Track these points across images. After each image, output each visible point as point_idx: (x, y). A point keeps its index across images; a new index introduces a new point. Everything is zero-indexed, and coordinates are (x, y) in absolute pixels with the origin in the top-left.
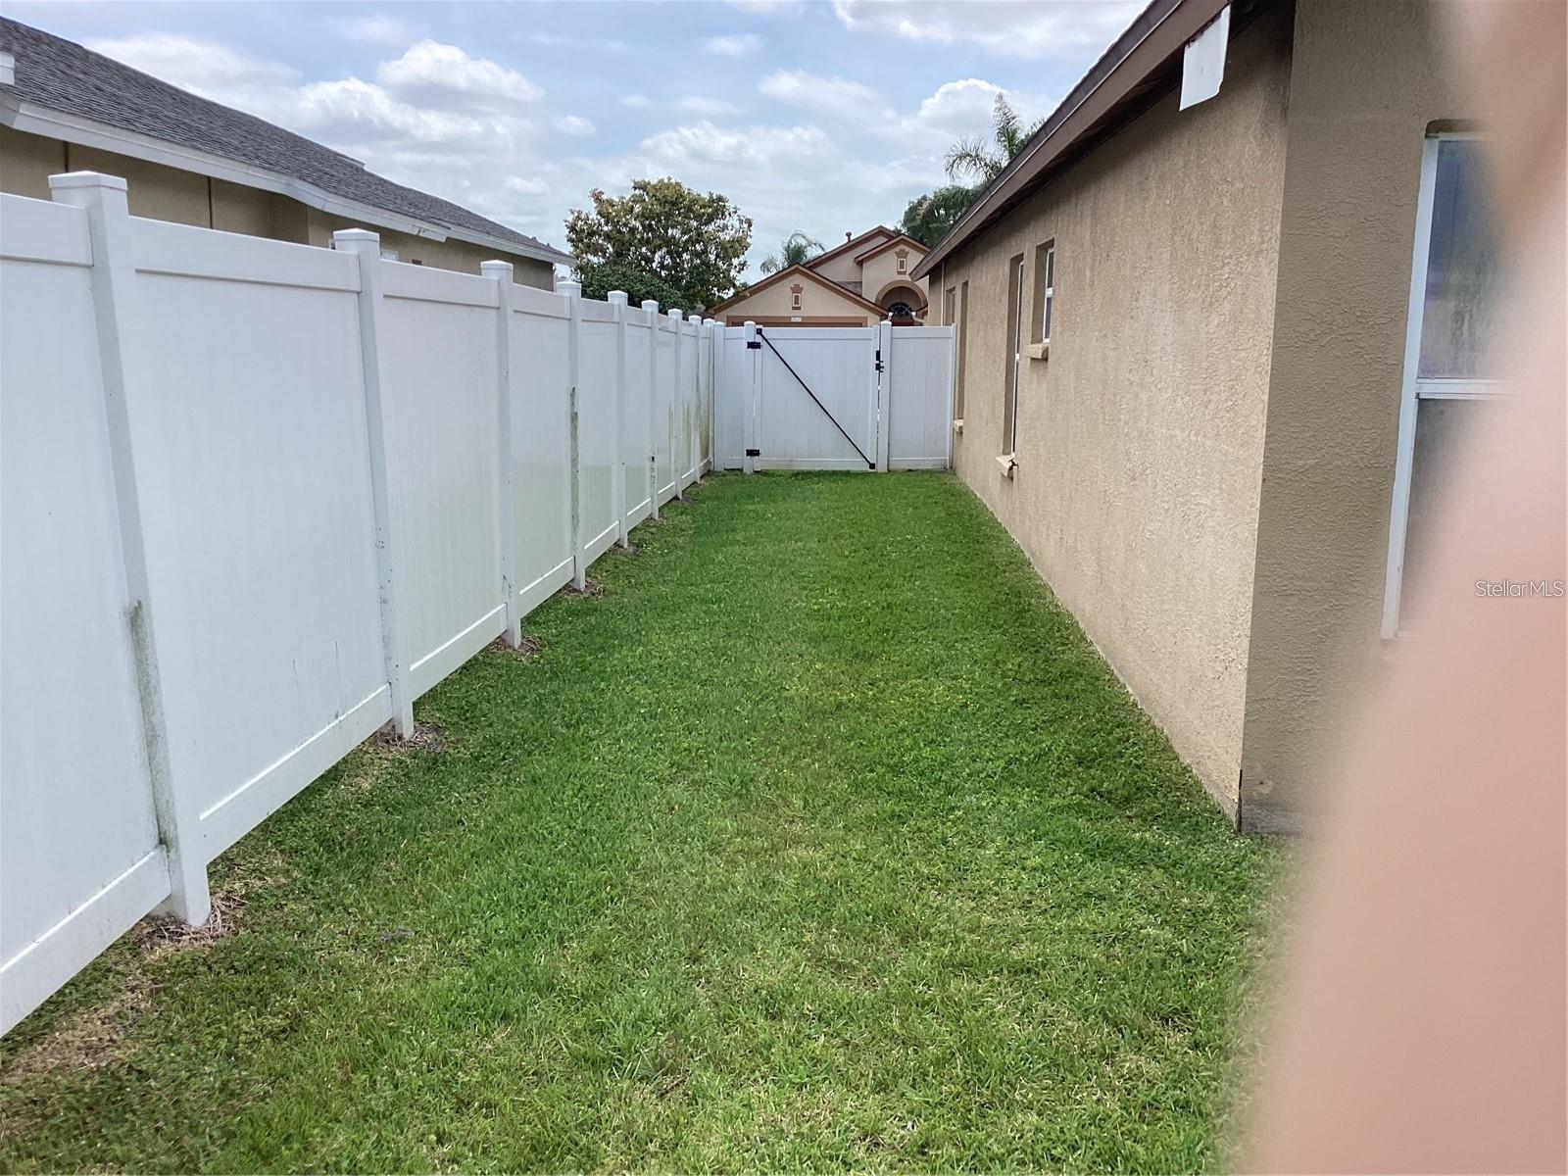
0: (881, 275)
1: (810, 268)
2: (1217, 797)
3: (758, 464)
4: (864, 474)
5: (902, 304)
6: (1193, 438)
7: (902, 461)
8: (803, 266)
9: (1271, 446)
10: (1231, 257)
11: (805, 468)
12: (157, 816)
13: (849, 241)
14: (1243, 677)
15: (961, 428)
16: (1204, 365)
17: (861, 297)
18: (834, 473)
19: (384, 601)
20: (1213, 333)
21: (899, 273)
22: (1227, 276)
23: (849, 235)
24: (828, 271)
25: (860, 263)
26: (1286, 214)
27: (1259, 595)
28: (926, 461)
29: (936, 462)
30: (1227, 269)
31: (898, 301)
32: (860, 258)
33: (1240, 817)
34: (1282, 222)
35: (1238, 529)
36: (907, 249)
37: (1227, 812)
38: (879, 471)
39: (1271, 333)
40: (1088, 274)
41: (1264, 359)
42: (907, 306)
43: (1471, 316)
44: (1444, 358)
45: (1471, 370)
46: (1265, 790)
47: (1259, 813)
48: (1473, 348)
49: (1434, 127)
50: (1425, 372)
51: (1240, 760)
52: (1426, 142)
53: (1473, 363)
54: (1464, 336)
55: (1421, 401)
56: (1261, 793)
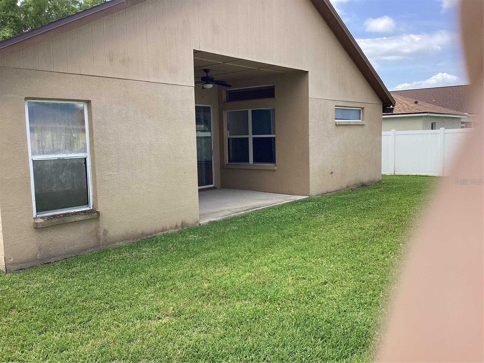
27: (2, 211)
33: (6, 269)
37: (2, 269)
43: (41, 141)
44: (37, 151)
45: (43, 153)
46: (11, 260)
47: (11, 267)
48: (43, 148)
49: (26, 99)
50: (33, 154)
51: (4, 255)
52: (25, 102)
53: (43, 152)
54: (41, 146)
55: (33, 161)
56: (11, 262)
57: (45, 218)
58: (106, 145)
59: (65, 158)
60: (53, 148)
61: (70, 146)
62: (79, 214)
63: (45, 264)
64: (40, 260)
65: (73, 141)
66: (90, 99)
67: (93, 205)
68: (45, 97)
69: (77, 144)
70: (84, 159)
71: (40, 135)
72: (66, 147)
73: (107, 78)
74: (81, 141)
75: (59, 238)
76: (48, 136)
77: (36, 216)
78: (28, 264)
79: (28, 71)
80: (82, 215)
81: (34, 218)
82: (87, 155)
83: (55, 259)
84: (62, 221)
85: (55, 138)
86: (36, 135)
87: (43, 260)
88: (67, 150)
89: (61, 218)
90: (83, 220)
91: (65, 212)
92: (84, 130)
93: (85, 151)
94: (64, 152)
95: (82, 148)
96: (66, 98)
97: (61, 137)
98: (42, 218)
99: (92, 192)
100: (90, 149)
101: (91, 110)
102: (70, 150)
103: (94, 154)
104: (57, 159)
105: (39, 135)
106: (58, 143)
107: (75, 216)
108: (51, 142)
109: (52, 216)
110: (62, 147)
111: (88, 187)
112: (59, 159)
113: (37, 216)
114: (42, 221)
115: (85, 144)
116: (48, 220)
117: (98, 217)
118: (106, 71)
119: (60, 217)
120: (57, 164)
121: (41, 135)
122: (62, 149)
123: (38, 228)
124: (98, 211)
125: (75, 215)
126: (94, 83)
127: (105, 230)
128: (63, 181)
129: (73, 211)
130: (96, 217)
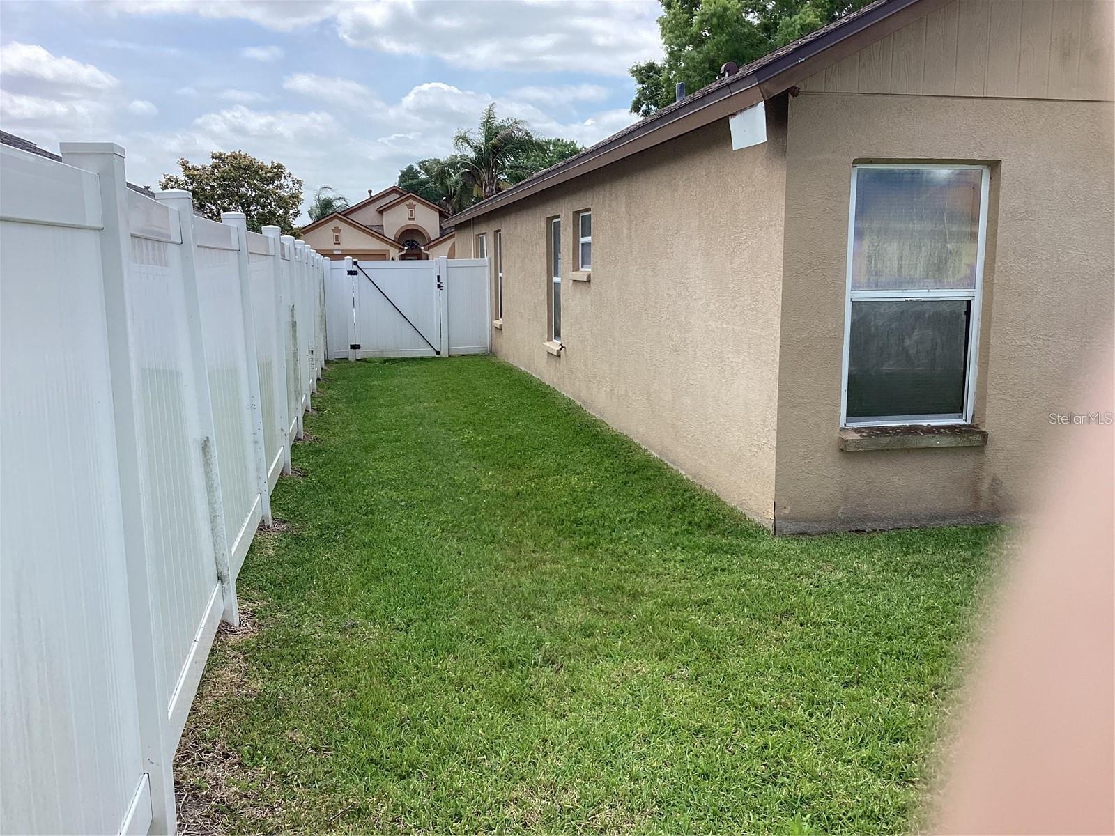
0: (396, 221)
1: (343, 215)
2: (757, 519)
3: (359, 354)
4: (433, 358)
5: (412, 241)
6: (724, 326)
7: (458, 349)
8: (340, 213)
9: (784, 328)
10: (747, 227)
11: (392, 356)
12: (217, 563)
13: (371, 197)
14: (774, 452)
15: (501, 325)
16: (730, 286)
17: (383, 235)
18: (414, 359)
19: (256, 442)
20: (737, 268)
21: (410, 219)
22: (745, 237)
23: (370, 192)
24: (357, 217)
25: (381, 212)
26: (787, 208)
27: (780, 407)
28: (475, 349)
29: (481, 349)
30: (745, 234)
31: (410, 239)
32: (381, 209)
33: (775, 527)
34: (785, 211)
35: (764, 374)
36: (415, 203)
37: (766, 526)
38: (443, 356)
39: (781, 269)
40: (625, 231)
41: (776, 283)
42: (416, 242)
43: (875, 258)
44: (863, 280)
45: (876, 286)
46: (787, 511)
47: (784, 524)
48: (877, 275)
49: (856, 162)
50: (855, 287)
51: (773, 497)
52: (852, 169)
53: (877, 282)
54: (873, 268)
55: (853, 302)
56: (785, 514)
57: (863, 432)
58: (1022, 270)
59: (923, 299)
60: (900, 275)
61: (938, 271)
62: (939, 431)
63: (853, 531)
64: (842, 521)
65: (946, 258)
66: (999, 158)
67: (973, 416)
68: (897, 157)
69: (954, 267)
70: (965, 303)
71: (876, 244)
72: (927, 274)
73: (1048, 103)
74: (965, 260)
75: (888, 479)
76: (892, 248)
77: (845, 425)
78: (817, 526)
79: (867, 98)
80: (947, 435)
81: (841, 429)
82: (975, 294)
83: (874, 525)
84: (899, 443)
85: (906, 252)
86: (866, 243)
87: (848, 523)
88: (929, 281)
89: (899, 437)
90: (948, 447)
91: (908, 424)
92: (974, 236)
93: (971, 285)
94: (921, 284)
95: (965, 277)
96: (943, 158)
97: (920, 248)
98: (857, 430)
99: (976, 383)
100: (984, 280)
101: (999, 183)
102: (935, 282)
103: (991, 292)
104: (904, 300)
105: (873, 245)
106: (911, 263)
107: (929, 435)
108: (896, 262)
109: (879, 429)
110: (919, 272)
111: (967, 372)
112: (910, 302)
113: (847, 424)
114: (856, 436)
115: (973, 268)
116: (869, 436)
117: (983, 446)
118: (1048, 84)
119: (897, 434)
120: (902, 312)
121: (878, 246)
122: (918, 276)
123: (846, 451)
124: (983, 429)
125: (931, 433)
126: (1015, 116)
127: (994, 479)
128: (912, 351)
129: (925, 424)
130: (977, 444)
